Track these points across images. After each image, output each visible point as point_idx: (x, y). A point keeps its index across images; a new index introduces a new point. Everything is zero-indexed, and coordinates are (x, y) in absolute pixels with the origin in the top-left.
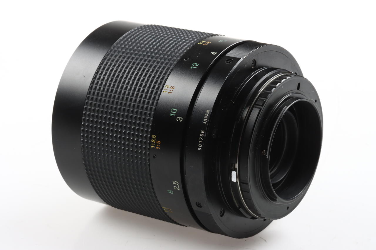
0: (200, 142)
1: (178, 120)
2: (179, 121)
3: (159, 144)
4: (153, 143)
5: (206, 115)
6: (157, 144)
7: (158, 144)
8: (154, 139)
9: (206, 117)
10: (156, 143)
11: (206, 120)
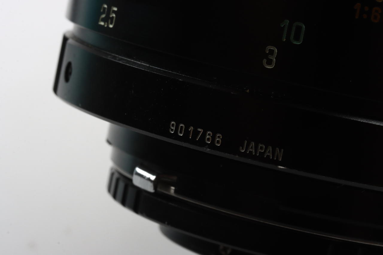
5: (266, 148)
9: (262, 148)
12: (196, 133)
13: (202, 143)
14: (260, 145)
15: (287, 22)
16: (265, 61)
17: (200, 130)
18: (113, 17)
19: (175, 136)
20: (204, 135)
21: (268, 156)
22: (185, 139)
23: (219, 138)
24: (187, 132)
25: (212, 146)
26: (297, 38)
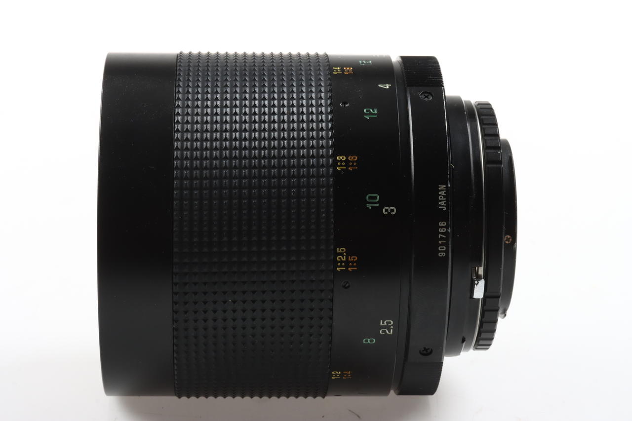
0: (440, 242)
1: (386, 213)
2: (389, 213)
3: (355, 262)
4: (341, 262)
5: (440, 195)
6: (351, 262)
7: (353, 262)
8: (341, 254)
9: (441, 198)
10: (347, 262)
11: (445, 203)
12: (442, 239)
13: (446, 233)
14: (439, 199)
15: (368, 205)
16: (393, 213)
17: (439, 237)
18: (386, 322)
19: (447, 252)
20: (442, 233)
21: (445, 193)
22: (446, 245)
23: (441, 224)
24: (442, 244)
25: (447, 227)
26: (375, 198)
